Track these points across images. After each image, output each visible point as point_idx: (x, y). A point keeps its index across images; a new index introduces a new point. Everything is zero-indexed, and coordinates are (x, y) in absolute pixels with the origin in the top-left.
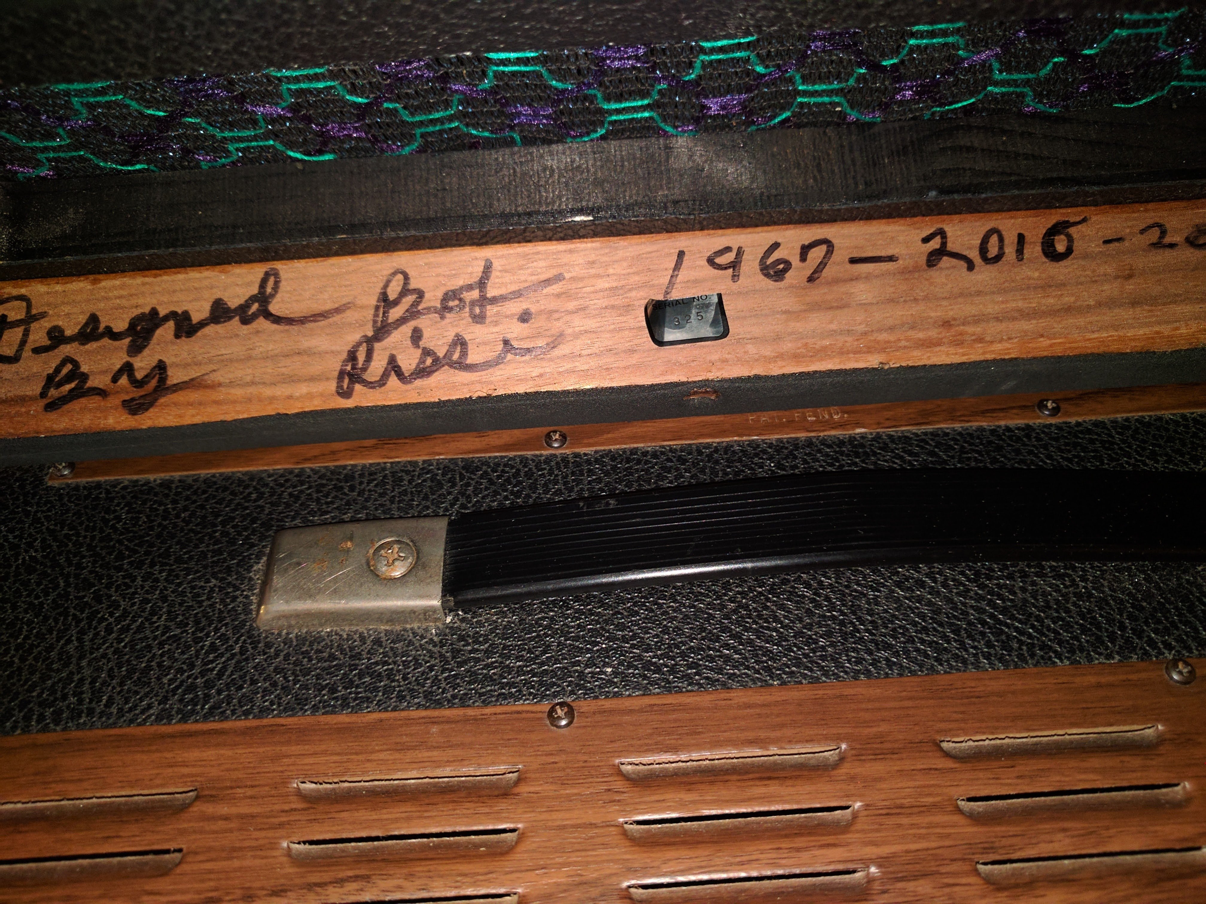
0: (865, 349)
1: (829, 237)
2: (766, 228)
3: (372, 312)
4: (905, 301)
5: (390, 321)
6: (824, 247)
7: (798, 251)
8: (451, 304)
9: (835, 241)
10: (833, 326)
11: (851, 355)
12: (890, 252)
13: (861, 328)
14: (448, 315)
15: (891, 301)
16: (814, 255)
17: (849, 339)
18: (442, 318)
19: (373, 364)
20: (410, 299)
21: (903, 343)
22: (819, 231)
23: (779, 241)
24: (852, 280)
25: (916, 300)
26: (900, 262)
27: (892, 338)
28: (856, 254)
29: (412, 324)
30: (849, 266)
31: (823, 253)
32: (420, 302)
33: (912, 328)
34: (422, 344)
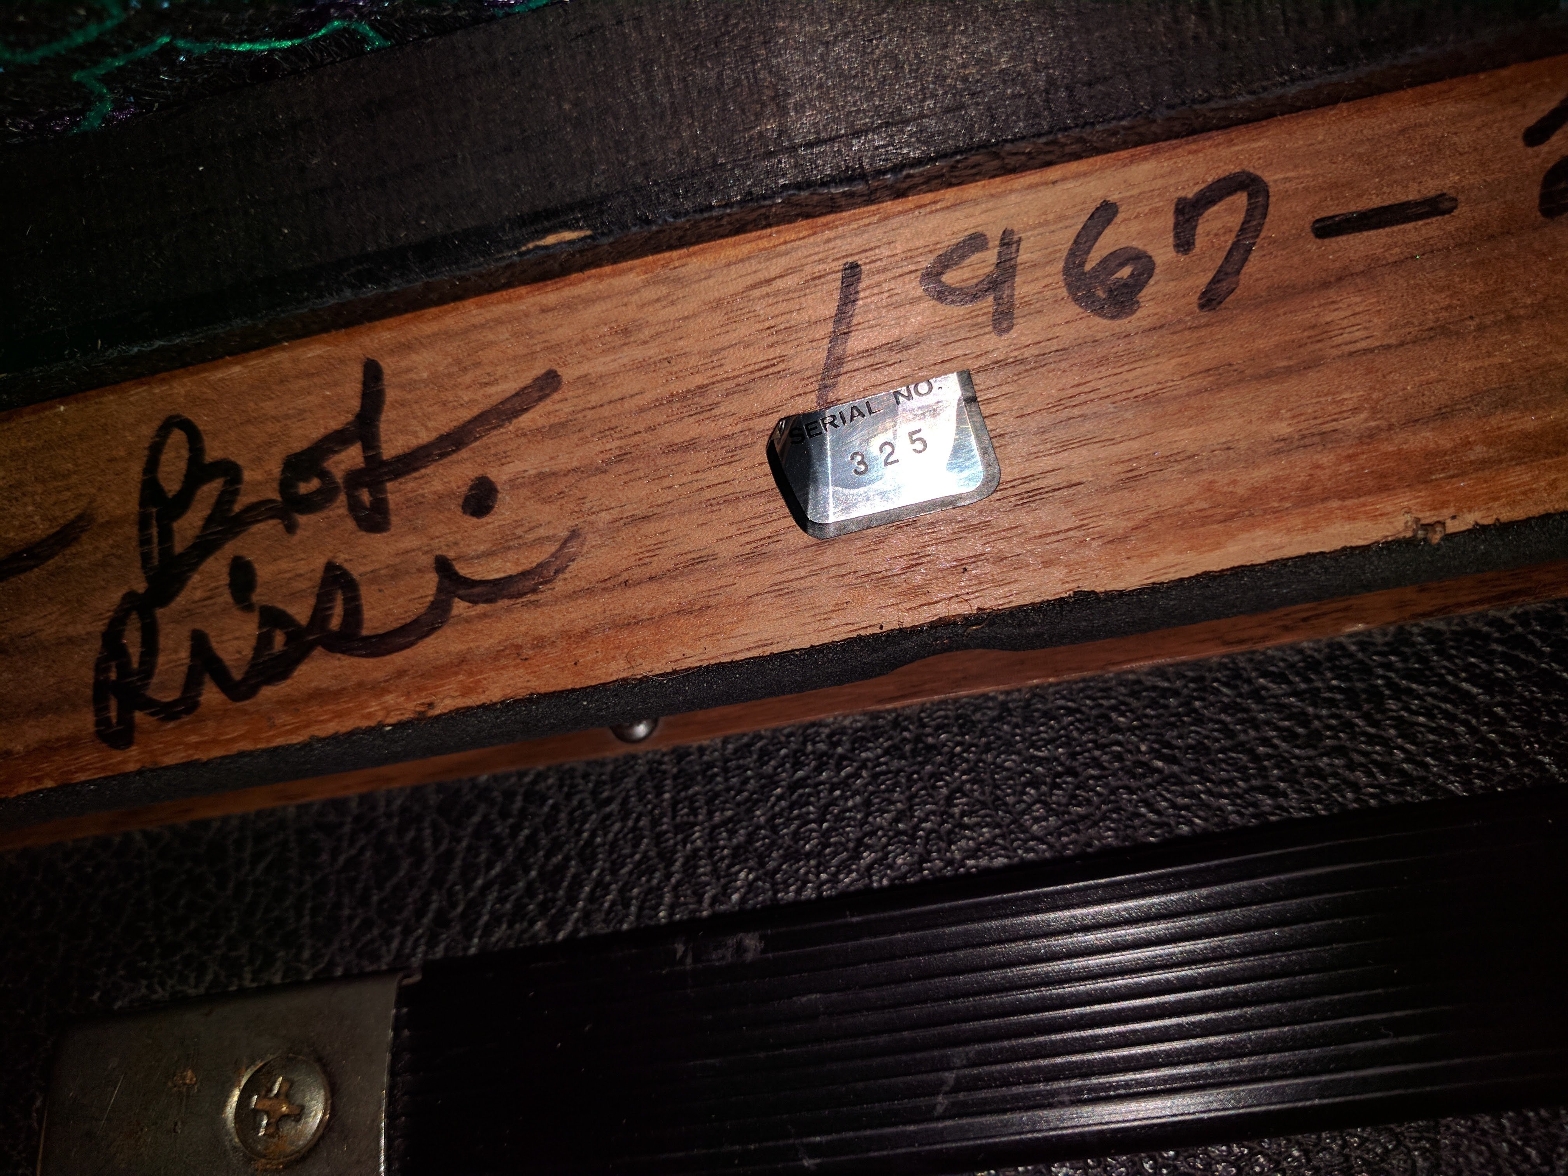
0: (1371, 483)
1: (1254, 167)
2: (1074, 167)
3: (133, 531)
4: (1481, 328)
5: (179, 548)
6: (1241, 199)
7: (1168, 220)
8: (304, 488)
9: (1270, 177)
10: (1282, 428)
11: (1335, 504)
12: (1430, 187)
13: (1358, 422)
14: (302, 519)
15: (1442, 330)
16: (1216, 225)
17: (1326, 459)
18: (291, 528)
19: (161, 659)
20: (211, 490)
21: (1479, 451)
22: (1226, 152)
23: (1114, 197)
24: (1325, 285)
25: (1511, 318)
26: (1462, 210)
27: (1446, 443)
28: (1333, 209)
29: (230, 549)
30: (1313, 246)
31: (1240, 217)
32: (236, 492)
33: (1505, 404)
34: (259, 597)
